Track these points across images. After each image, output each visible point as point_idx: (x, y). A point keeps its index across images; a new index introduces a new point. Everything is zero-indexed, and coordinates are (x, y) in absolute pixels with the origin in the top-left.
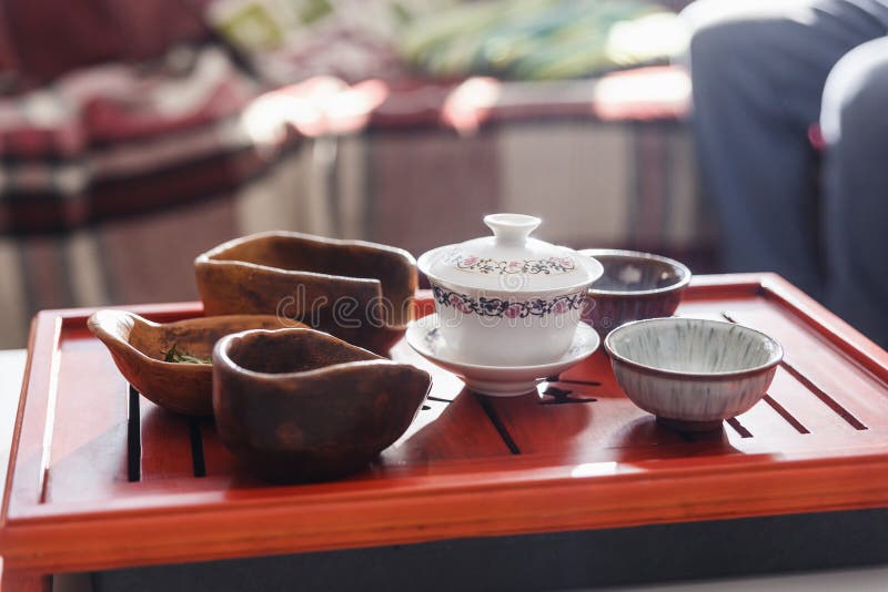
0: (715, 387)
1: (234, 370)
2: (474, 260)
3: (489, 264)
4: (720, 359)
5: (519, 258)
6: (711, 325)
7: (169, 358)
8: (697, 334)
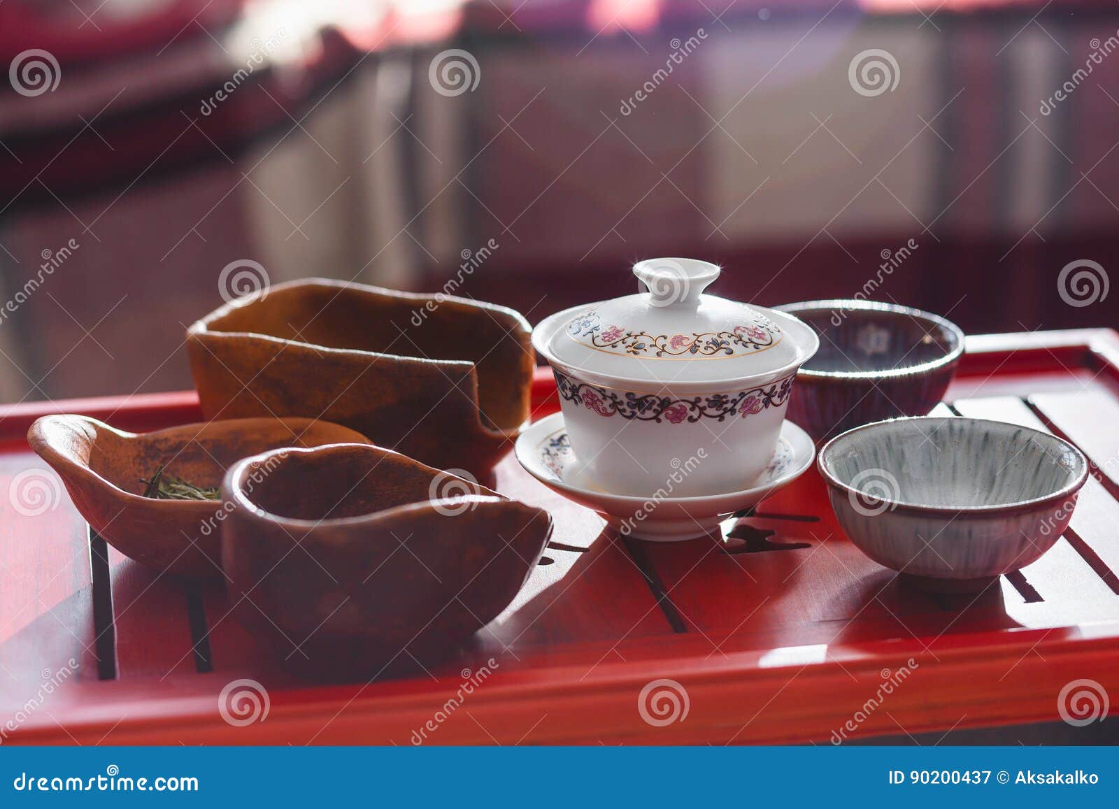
0: (979, 528)
1: (254, 516)
2: (617, 332)
3: (641, 340)
4: (998, 479)
5: (687, 331)
6: (984, 428)
7: (152, 490)
8: (965, 441)
